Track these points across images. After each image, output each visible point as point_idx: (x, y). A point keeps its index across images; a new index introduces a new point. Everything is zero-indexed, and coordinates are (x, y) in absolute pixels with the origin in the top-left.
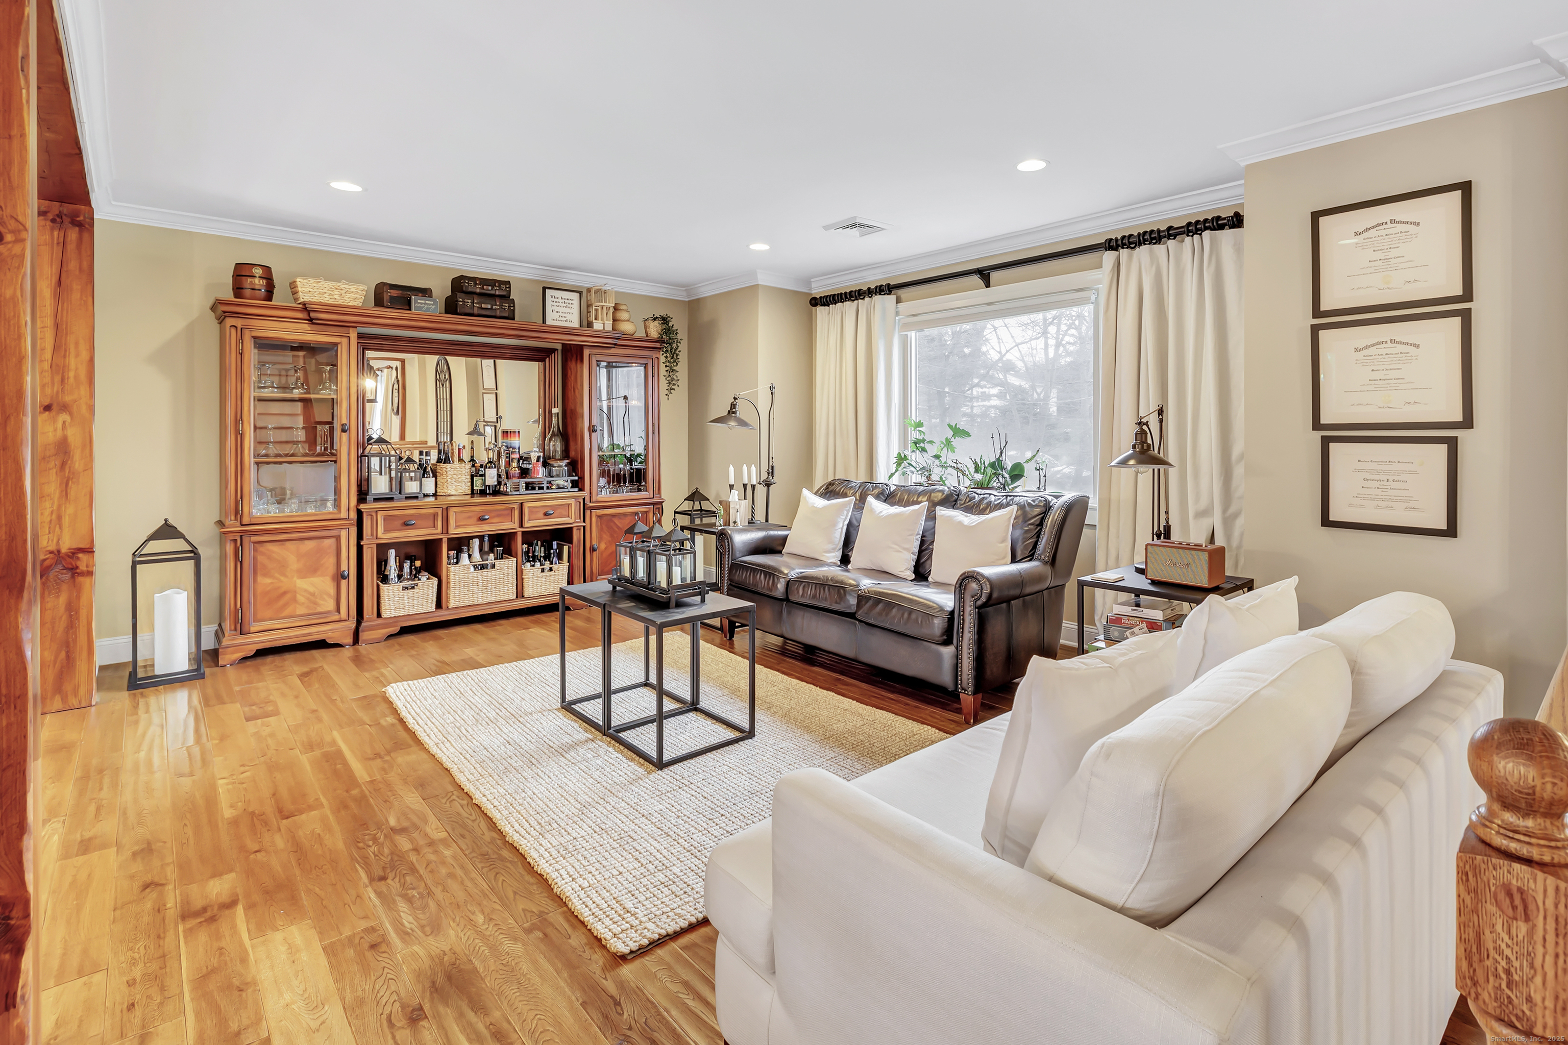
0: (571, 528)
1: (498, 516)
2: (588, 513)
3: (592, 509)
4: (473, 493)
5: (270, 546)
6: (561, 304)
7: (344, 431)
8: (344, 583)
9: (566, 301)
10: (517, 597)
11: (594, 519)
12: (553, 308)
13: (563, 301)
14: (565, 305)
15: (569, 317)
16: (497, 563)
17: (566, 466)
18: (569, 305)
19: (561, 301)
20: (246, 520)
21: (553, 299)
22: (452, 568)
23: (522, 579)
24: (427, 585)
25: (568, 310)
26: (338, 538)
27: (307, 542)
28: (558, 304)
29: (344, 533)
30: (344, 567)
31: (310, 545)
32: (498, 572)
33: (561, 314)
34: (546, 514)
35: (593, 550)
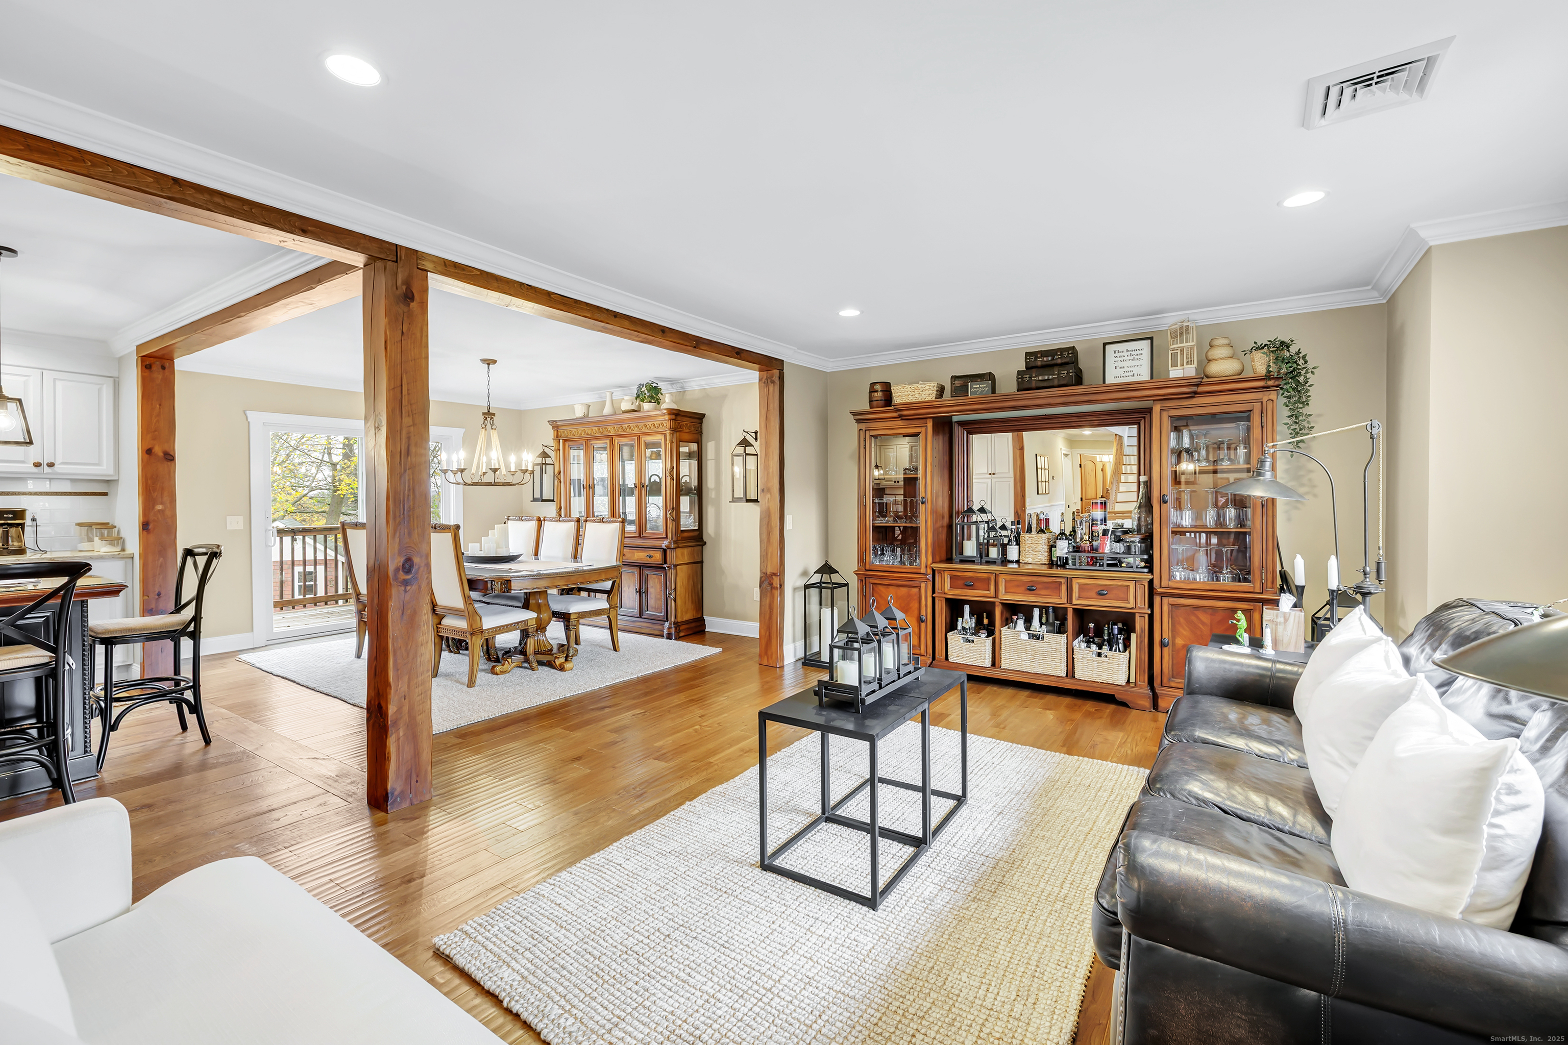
0: (1134, 614)
1: (1046, 588)
2: (1157, 600)
3: (1163, 595)
4: (1051, 564)
5: (880, 587)
6: (1126, 358)
7: (923, 503)
8: (923, 625)
9: (1133, 353)
10: (1067, 675)
11: (1165, 608)
12: (1116, 364)
13: (1129, 353)
14: (1132, 357)
15: (1136, 370)
16: (1046, 635)
17: (1139, 542)
18: (1136, 357)
19: (1126, 354)
20: (867, 567)
21: (1117, 354)
22: (1004, 630)
23: (1073, 658)
24: (983, 643)
25: (1136, 363)
26: (920, 587)
27: (902, 589)
28: (1122, 359)
29: (923, 585)
30: (923, 613)
31: (904, 590)
32: (1045, 645)
33: (1126, 369)
34: (1100, 594)
35: (1163, 645)
